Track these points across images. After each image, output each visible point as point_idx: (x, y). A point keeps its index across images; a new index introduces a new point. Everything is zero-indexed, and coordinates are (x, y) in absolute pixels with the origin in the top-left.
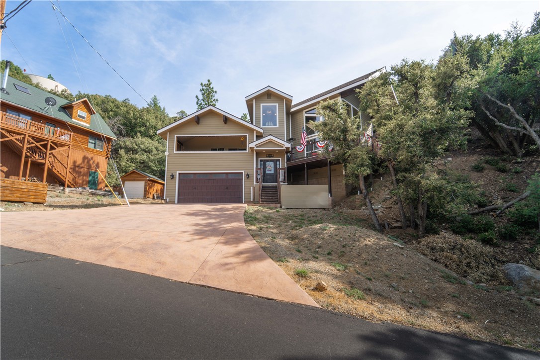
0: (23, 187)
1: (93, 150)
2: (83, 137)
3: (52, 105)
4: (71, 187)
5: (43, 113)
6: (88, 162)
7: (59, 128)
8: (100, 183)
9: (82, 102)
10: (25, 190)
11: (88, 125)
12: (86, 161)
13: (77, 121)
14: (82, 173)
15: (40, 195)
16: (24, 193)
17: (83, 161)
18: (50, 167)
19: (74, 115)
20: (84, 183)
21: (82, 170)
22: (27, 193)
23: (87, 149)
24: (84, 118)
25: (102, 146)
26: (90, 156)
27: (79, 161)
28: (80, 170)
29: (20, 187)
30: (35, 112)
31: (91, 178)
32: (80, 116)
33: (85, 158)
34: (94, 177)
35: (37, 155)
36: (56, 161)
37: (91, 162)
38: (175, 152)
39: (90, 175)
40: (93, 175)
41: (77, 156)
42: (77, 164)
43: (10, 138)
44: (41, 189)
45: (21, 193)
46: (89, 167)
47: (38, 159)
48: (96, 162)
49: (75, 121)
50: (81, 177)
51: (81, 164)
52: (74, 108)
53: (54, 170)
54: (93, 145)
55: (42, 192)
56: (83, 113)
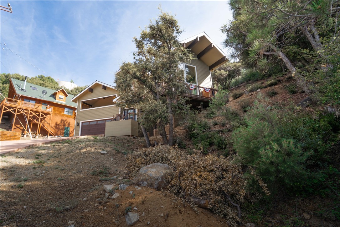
0: (8, 134)
1: (67, 115)
2: (62, 109)
3: (45, 94)
4: (53, 136)
5: (40, 98)
6: (64, 122)
7: (49, 106)
8: (71, 133)
9: (61, 90)
10: (9, 136)
11: (65, 102)
12: (63, 122)
13: (58, 101)
14: (60, 129)
15: (17, 138)
16: (8, 137)
17: (61, 122)
18: (42, 126)
19: (57, 98)
20: (62, 134)
21: (60, 127)
22: (10, 137)
23: (64, 115)
24: (62, 99)
25: (72, 113)
26: (64, 118)
27: (59, 122)
28: (59, 127)
29: (7, 134)
30: (36, 99)
31: (65, 131)
32: (60, 98)
33: (62, 120)
34: (67, 130)
35: (36, 120)
36: (45, 122)
37: (66, 122)
38: (80, 110)
39: (65, 129)
40: (66, 129)
41: (58, 119)
42: (58, 124)
43: (22, 112)
44: (17, 135)
45: (7, 137)
46: (64, 125)
47: (36, 122)
48: (68, 122)
49: (57, 101)
50: (60, 131)
51: (60, 124)
52: (57, 94)
53: (44, 127)
54: (67, 113)
55: (18, 136)
56: (62, 96)
